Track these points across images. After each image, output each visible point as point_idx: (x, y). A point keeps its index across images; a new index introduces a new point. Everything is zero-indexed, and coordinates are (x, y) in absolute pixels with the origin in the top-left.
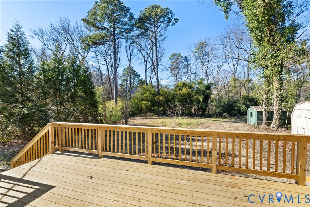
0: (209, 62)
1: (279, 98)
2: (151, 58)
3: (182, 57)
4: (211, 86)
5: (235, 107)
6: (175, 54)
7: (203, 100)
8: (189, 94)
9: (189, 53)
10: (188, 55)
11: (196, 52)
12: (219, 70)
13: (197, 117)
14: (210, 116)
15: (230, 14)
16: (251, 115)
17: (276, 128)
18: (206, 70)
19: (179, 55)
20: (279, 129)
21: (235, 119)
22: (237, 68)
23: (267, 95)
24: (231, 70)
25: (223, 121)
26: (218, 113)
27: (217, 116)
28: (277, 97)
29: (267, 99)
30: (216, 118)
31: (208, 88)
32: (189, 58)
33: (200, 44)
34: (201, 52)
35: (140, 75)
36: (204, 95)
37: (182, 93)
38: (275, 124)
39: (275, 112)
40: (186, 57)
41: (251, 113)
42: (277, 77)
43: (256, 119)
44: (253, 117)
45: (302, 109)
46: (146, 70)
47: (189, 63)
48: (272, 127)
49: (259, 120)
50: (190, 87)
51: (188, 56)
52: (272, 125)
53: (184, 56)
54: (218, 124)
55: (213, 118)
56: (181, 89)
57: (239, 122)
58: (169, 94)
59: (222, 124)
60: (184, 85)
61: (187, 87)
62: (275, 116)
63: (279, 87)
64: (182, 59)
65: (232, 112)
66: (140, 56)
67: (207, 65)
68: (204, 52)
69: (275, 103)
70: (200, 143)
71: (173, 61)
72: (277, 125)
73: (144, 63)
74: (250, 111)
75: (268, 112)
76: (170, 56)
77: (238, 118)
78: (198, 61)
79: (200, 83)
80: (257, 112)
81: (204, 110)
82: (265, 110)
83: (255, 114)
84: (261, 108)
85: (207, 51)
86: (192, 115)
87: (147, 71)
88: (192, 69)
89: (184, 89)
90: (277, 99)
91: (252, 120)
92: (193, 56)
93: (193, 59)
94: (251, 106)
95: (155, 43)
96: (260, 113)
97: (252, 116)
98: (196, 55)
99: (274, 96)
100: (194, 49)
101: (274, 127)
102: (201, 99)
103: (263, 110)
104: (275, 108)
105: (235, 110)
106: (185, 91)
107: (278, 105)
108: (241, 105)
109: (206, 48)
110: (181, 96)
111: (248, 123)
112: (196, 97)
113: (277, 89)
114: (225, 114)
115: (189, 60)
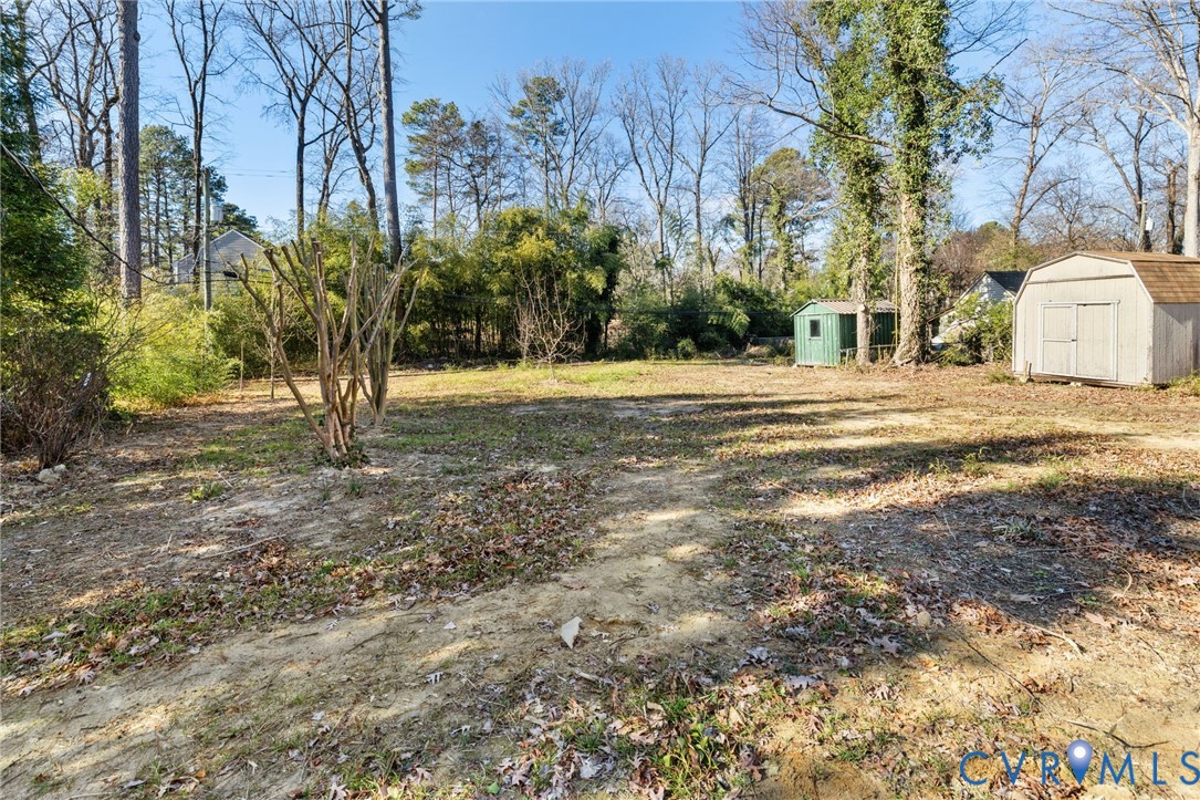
1: (919, 266)
2: (342, 86)
3: (463, 124)
6: (431, 106)
8: (546, 265)
10: (487, 117)
11: (522, 114)
12: (606, 191)
16: (815, 332)
17: (912, 366)
19: (452, 111)
20: (922, 366)
23: (871, 258)
28: (912, 260)
32: (492, 133)
33: (540, 83)
34: (539, 115)
35: (227, 183)
37: (517, 255)
38: (909, 351)
39: (906, 313)
40: (477, 125)
41: (814, 324)
42: (915, 192)
43: (836, 343)
44: (821, 338)
45: (1061, 278)
46: (302, 146)
48: (899, 362)
49: (846, 345)
50: (553, 233)
51: (487, 123)
52: (896, 356)
53: (470, 119)
56: (513, 239)
60: (531, 221)
61: (540, 232)
63: (920, 226)
64: (465, 129)
65: (702, 333)
66: (267, 70)
68: (551, 120)
69: (906, 280)
71: (422, 132)
72: (914, 353)
73: (288, 109)
74: (806, 318)
75: (874, 315)
76: (409, 110)
77: (725, 355)
78: (529, 148)
80: (842, 316)
82: (866, 311)
83: (831, 328)
84: (857, 306)
87: (306, 149)
89: (525, 238)
90: (914, 268)
91: (816, 348)
92: (510, 125)
93: (510, 140)
95: (380, 10)
96: (848, 322)
97: (819, 335)
98: (521, 122)
100: (515, 101)
101: (906, 360)
103: (861, 308)
104: (906, 300)
106: (530, 247)
107: (915, 288)
111: (800, 361)
112: (574, 276)
114: (686, 344)
115: (492, 139)
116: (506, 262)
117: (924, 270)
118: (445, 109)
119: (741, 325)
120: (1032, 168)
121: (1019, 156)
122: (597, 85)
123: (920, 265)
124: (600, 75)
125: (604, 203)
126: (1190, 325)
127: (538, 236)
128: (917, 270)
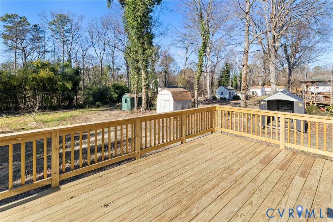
0: (73, 42)
3: (30, 25)
4: (80, 71)
5: (107, 95)
6: (14, 16)
7: (71, 88)
8: (50, 80)
9: (42, 22)
10: (40, 24)
11: (54, 24)
12: (84, 54)
13: (63, 110)
14: (80, 107)
15: (112, 4)
16: (126, 102)
17: (144, 111)
18: (69, 51)
19: (24, 19)
20: (146, 111)
21: (108, 107)
22: (103, 55)
23: (137, 84)
24: (98, 56)
25: (98, 111)
26: (90, 103)
27: (89, 106)
28: (145, 86)
29: (138, 87)
30: (89, 108)
31: (77, 73)
32: (42, 29)
34: (61, 26)
36: (72, 82)
37: (38, 76)
38: (144, 107)
39: (143, 98)
40: (35, 26)
41: (126, 100)
42: (144, 69)
43: (130, 105)
47: (41, 35)
48: (142, 110)
49: (132, 105)
50: (53, 70)
51: (39, 26)
52: (142, 109)
53: (32, 23)
54: (96, 114)
55: (85, 108)
56: (36, 71)
57: (114, 109)
58: (11, 77)
59: (100, 113)
60: (44, 65)
61: (48, 69)
62: (144, 101)
63: (146, 77)
64: (30, 27)
65: (104, 100)
67: (70, 45)
68: (65, 28)
69: (144, 90)
70: (93, 139)
71: (10, 25)
72: (145, 108)
74: (124, 98)
75: (138, 98)
77: (111, 106)
78: (57, 36)
79: (66, 66)
80: (131, 98)
81: (71, 100)
82: (136, 97)
83: (129, 101)
84: (134, 95)
85: (69, 27)
86: (54, 108)
88: (46, 45)
89: (42, 71)
91: (126, 106)
92: (49, 27)
93: (49, 33)
94: (125, 94)
96: (132, 99)
98: (53, 27)
99: (143, 84)
100: (51, 20)
102: (69, 86)
103: (135, 96)
104: (143, 95)
105: (107, 98)
106: (43, 74)
107: (145, 92)
108: (113, 93)
109: (69, 24)
110: (37, 82)
111: (123, 109)
112: (61, 83)
113: (145, 79)
114: (98, 103)
115: (42, 31)
116: (34, 79)
117: (147, 88)
118: (21, 18)
119: (115, 98)
120: (187, 60)
121: (184, 56)
122: (80, 21)
123: (146, 87)
124: (81, 18)
125: (83, 57)
126: (181, 105)
127: (47, 71)
128: (145, 88)
